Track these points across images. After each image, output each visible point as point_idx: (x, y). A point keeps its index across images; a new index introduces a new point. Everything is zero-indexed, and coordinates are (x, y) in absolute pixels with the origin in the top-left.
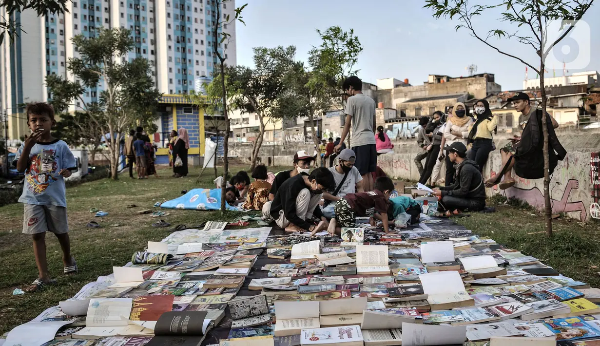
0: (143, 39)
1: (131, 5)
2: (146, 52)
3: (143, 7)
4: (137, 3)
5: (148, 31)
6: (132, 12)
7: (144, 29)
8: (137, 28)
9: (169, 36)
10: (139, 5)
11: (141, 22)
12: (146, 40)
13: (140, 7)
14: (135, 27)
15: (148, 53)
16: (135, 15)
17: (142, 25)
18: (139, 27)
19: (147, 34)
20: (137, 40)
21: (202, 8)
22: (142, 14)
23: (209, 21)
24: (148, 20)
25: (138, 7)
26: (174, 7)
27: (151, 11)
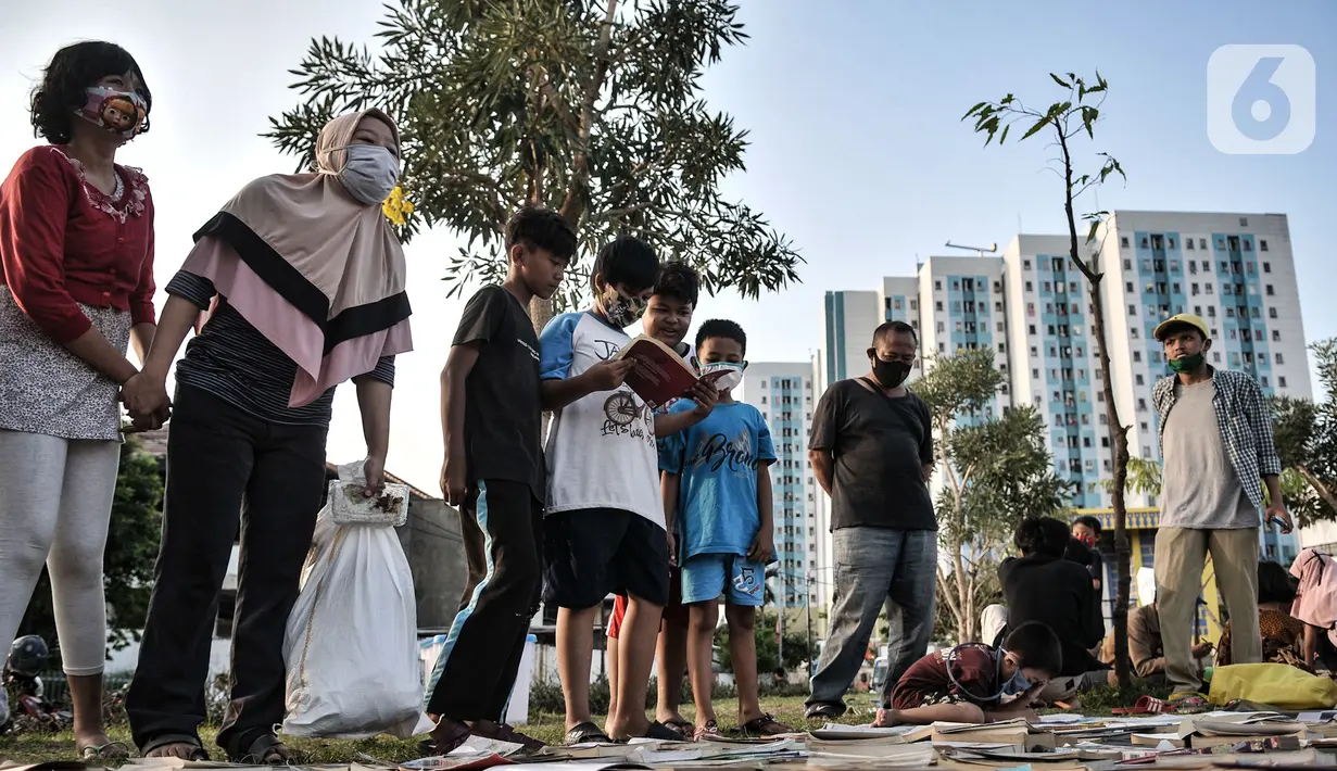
0: (1083, 416)
1: (1053, 350)
2: (1091, 442)
3: (1080, 349)
4: (1065, 344)
5: (1094, 397)
6: (1057, 363)
7: (1083, 394)
8: (1069, 395)
9: (1142, 402)
10: (1070, 347)
11: (1076, 382)
12: (1089, 417)
13: (1073, 351)
14: (1065, 392)
15: (1094, 445)
16: (1063, 370)
17: (1080, 388)
18: (1072, 392)
19: (1090, 405)
20: (1070, 421)
21: (1214, 327)
22: (1077, 363)
23: (1236, 354)
24: (1092, 374)
25: (1069, 351)
26: (1147, 338)
27: (1097, 355)
